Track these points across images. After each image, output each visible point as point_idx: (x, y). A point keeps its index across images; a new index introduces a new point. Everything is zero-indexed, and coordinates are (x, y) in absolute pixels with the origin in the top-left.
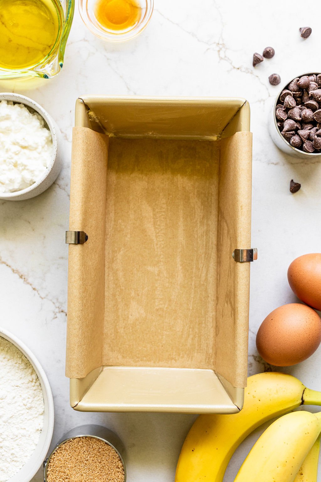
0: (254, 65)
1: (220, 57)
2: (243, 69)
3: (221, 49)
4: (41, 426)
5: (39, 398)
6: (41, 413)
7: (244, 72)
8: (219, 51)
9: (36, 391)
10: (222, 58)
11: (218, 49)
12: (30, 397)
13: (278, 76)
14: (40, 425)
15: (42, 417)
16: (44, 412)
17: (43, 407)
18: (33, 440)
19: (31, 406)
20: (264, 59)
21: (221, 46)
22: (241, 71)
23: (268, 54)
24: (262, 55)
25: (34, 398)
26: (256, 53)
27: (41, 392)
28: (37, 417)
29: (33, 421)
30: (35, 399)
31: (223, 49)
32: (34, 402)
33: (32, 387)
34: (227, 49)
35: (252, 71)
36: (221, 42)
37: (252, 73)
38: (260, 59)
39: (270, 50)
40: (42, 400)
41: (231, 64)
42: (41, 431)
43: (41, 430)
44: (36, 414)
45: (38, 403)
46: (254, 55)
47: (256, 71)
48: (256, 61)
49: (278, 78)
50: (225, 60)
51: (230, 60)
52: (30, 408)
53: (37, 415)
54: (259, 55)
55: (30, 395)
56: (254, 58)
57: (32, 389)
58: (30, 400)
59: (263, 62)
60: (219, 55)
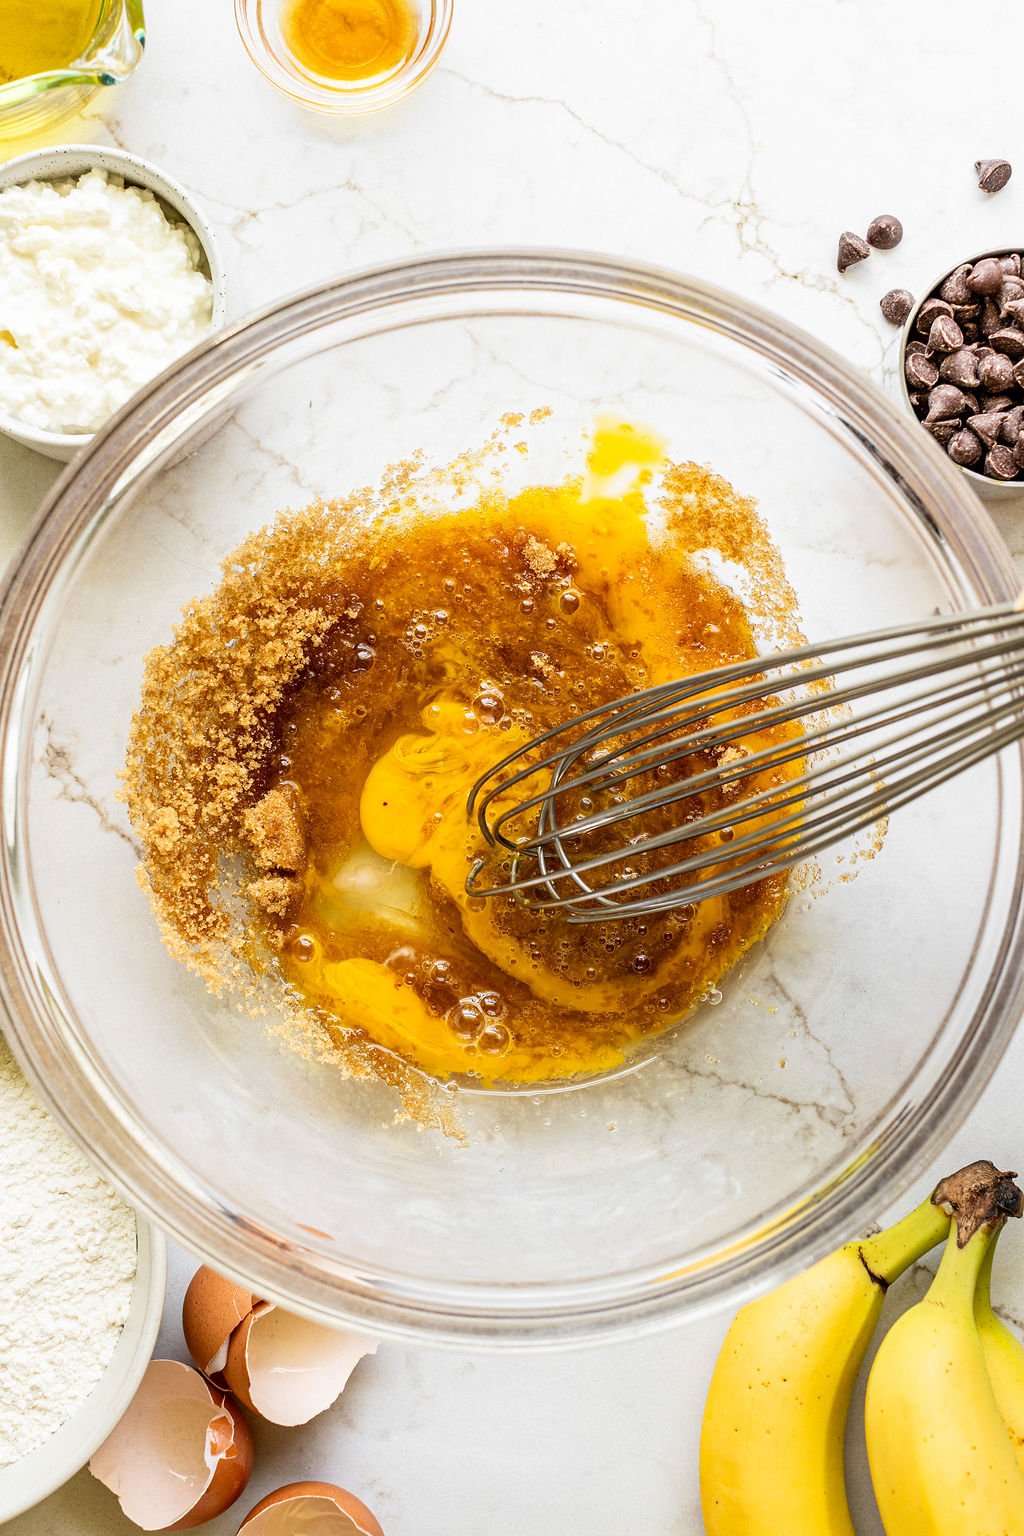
0: (842, 267)
1: (741, 242)
2: (810, 280)
3: (746, 219)
4: (125, 1313)
5: (125, 1231)
6: (125, 1276)
7: (812, 286)
8: (740, 225)
9: (117, 1211)
10: (747, 246)
11: (737, 218)
12: (97, 1226)
13: (907, 298)
14: (119, 1309)
15: (128, 1288)
16: (135, 1273)
17: (134, 1260)
18: (97, 1354)
19: (100, 1254)
20: (872, 250)
21: (746, 211)
22: (803, 283)
23: (883, 237)
24: (864, 238)
25: (109, 1230)
26: (848, 233)
27: (130, 1216)
28: (113, 1287)
29: (103, 1296)
30: (113, 1234)
31: (753, 220)
32: (109, 1241)
33: (107, 1200)
34: (763, 218)
35: (835, 284)
36: (746, 200)
37: (834, 291)
38: (858, 253)
39: (888, 226)
40: (133, 1239)
41: (775, 262)
42: (121, 1329)
43: (123, 1326)
44: (112, 1277)
45: (121, 1245)
46: (842, 239)
47: (846, 285)
48: (846, 256)
49: (908, 302)
50: (759, 251)
51: (771, 251)
52: (95, 1260)
53: (113, 1282)
54: (858, 238)
55: (98, 1222)
56: (842, 248)
57: (103, 1204)
58: (99, 1237)
59: (868, 258)
60: (740, 236)
